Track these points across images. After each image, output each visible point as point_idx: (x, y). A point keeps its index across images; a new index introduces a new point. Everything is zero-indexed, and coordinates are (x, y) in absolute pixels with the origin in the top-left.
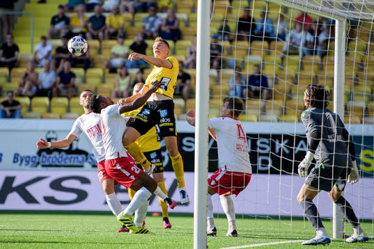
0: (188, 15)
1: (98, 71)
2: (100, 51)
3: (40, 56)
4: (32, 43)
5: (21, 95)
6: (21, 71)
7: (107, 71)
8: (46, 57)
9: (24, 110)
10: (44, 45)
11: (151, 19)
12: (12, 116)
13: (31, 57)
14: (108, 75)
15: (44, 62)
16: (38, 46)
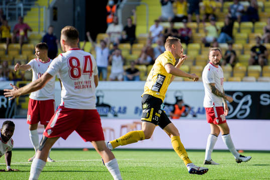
0: (264, 3)
1: (196, 46)
2: (197, 31)
3: (153, 35)
4: (148, 25)
5: (139, 64)
6: (140, 46)
7: (203, 45)
8: (159, 35)
9: (142, 75)
10: (157, 26)
11: (235, 6)
12: (133, 79)
13: (147, 35)
14: (204, 48)
15: (157, 39)
16: (152, 27)
